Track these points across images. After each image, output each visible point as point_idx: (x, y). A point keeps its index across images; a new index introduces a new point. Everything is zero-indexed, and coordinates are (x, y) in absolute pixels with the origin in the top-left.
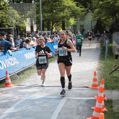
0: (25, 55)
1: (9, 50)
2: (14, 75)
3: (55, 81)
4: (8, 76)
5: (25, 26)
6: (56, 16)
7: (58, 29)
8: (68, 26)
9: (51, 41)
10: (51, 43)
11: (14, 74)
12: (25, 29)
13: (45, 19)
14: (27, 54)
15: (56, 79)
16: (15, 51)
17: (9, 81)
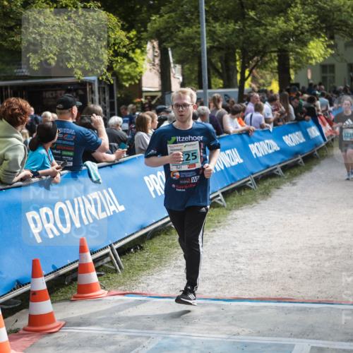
0: (146, 178)
1: (89, 163)
2: (107, 255)
3: (262, 279)
4: (89, 258)
5: (138, 70)
6: (257, 32)
7: (262, 81)
8: (300, 68)
9: (240, 128)
10: (240, 134)
11: (108, 250)
12: (140, 81)
13: (216, 43)
14: (152, 176)
15: (266, 271)
16: (112, 164)
17: (93, 277)
